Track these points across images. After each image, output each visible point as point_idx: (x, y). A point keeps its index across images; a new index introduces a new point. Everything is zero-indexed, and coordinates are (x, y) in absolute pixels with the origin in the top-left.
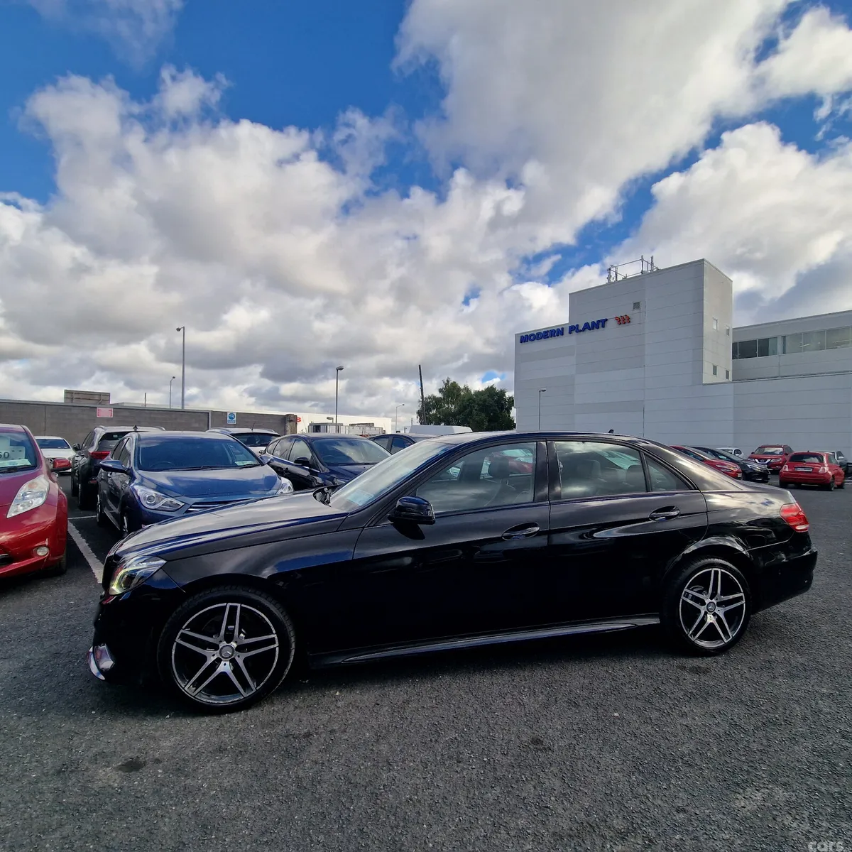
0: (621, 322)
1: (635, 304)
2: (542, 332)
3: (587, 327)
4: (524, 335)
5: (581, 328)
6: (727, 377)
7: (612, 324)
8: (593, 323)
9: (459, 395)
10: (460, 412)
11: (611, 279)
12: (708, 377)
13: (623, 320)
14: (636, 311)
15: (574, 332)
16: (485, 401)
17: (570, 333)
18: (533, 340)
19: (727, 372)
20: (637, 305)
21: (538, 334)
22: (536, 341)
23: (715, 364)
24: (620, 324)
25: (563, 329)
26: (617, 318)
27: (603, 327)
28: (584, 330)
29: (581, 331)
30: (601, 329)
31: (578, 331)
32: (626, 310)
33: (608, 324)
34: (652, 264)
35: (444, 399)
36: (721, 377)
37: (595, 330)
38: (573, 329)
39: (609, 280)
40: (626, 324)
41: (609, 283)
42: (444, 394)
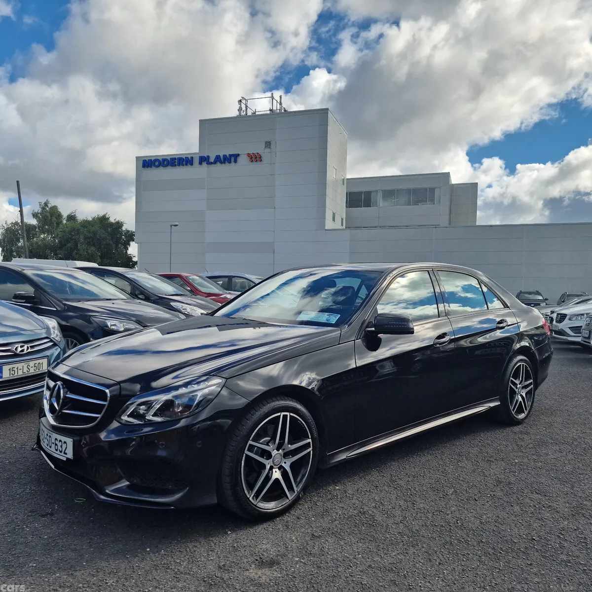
0: (253, 159)
1: (266, 142)
2: (169, 158)
3: (218, 160)
4: (147, 159)
5: (212, 160)
6: (342, 225)
7: (243, 160)
8: (225, 156)
9: (59, 223)
10: (62, 245)
11: (242, 112)
12: (329, 224)
13: (255, 158)
14: (268, 150)
15: (204, 164)
16: (95, 233)
17: (200, 163)
18: (158, 166)
19: (342, 219)
20: (268, 144)
21: (164, 160)
22: (161, 168)
23: (335, 212)
24: (252, 161)
25: (192, 158)
26: (249, 155)
27: (235, 161)
28: (215, 162)
29: (211, 163)
30: (233, 163)
31: (209, 163)
32: (259, 149)
33: (240, 159)
34: (281, 104)
35: (39, 227)
36: (337, 225)
37: (227, 164)
38: (204, 160)
39: (240, 113)
40: (259, 163)
41: (240, 116)
42: (39, 221)
